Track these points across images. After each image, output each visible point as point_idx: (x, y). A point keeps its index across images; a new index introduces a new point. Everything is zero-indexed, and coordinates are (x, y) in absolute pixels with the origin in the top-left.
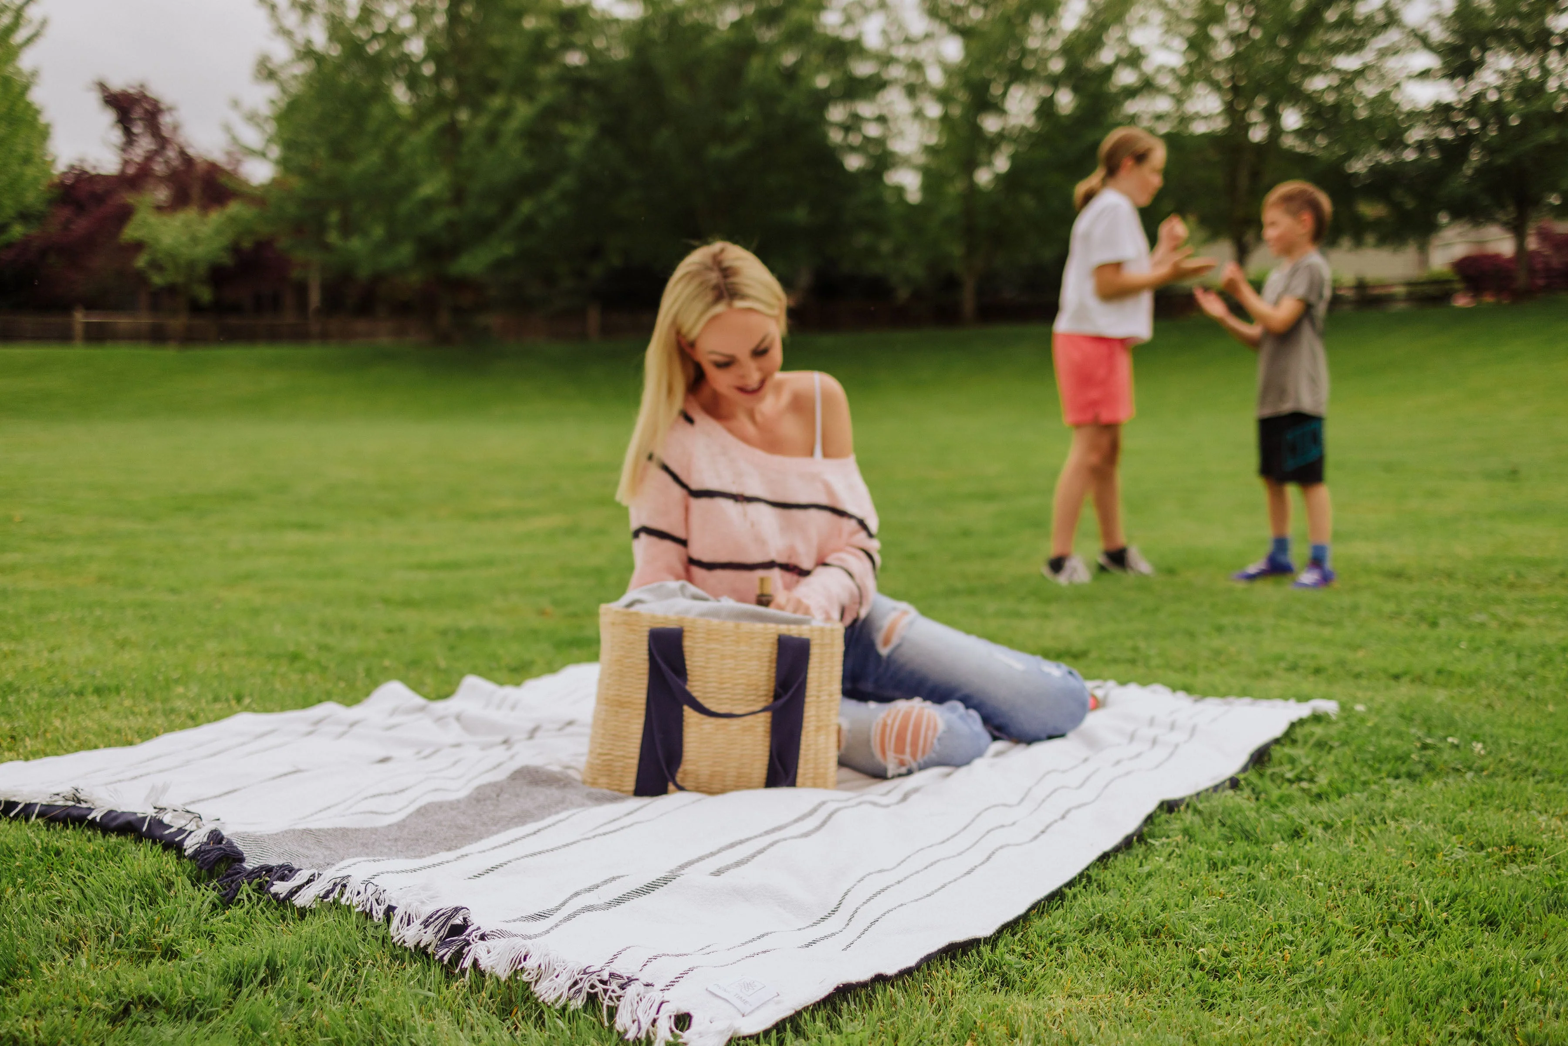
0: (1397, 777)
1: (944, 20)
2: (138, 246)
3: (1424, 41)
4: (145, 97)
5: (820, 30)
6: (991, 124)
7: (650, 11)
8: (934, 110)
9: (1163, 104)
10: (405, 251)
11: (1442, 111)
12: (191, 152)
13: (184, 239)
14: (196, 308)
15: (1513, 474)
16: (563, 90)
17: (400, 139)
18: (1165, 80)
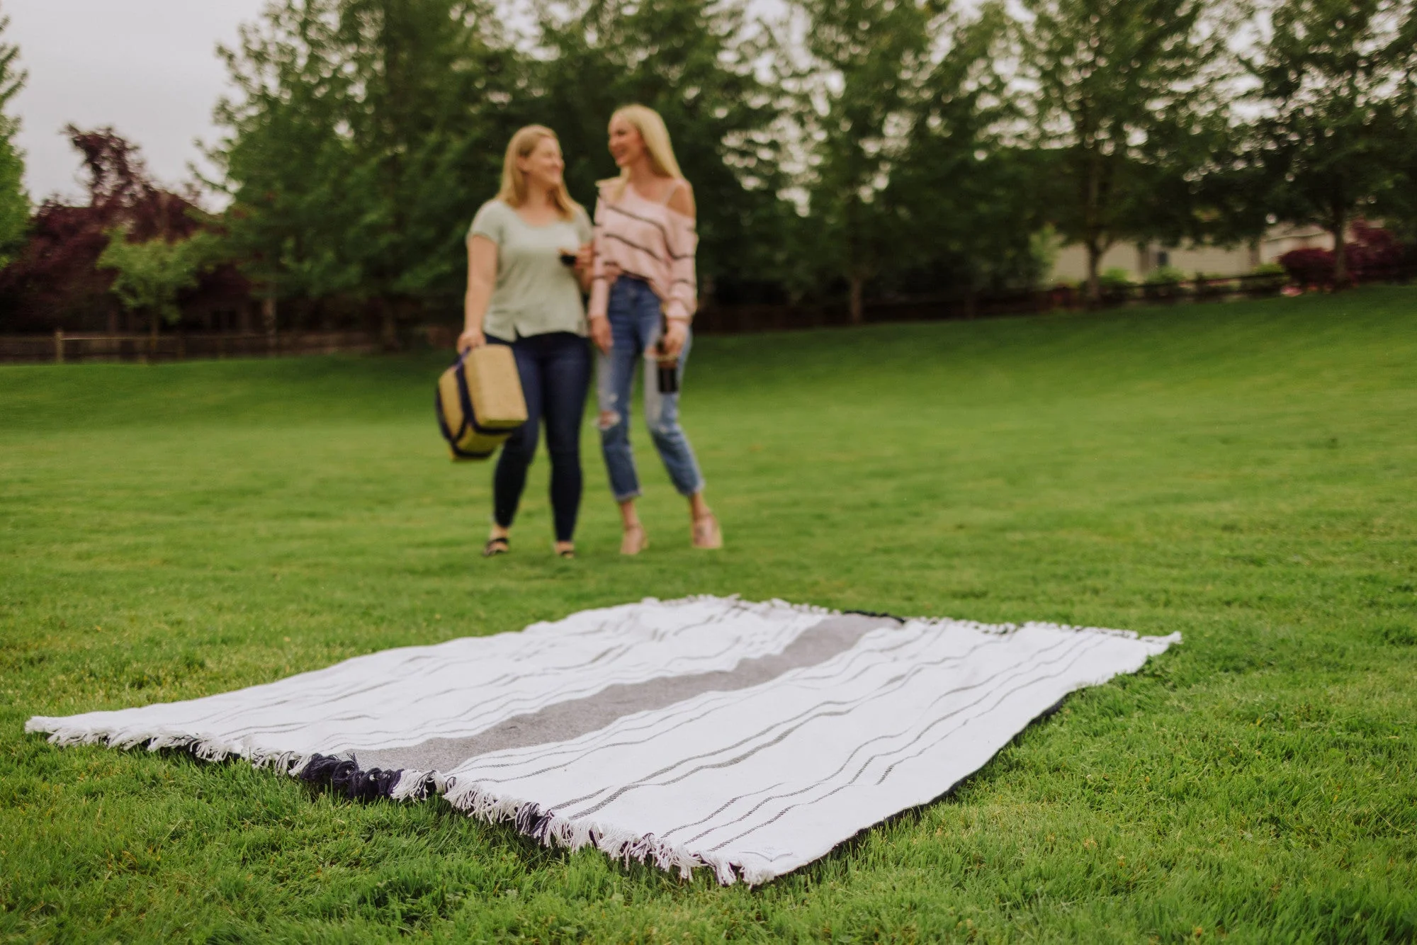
0: (1227, 671)
1: (828, 57)
2: (112, 272)
3: (1248, 65)
4: (112, 137)
5: (717, 67)
6: (871, 147)
7: (566, 54)
8: (821, 136)
9: (1021, 126)
10: (353, 272)
11: (1266, 126)
12: (155, 186)
13: (154, 264)
14: (165, 327)
15: (1333, 443)
16: (491, 124)
17: (346, 172)
18: (1022, 104)
